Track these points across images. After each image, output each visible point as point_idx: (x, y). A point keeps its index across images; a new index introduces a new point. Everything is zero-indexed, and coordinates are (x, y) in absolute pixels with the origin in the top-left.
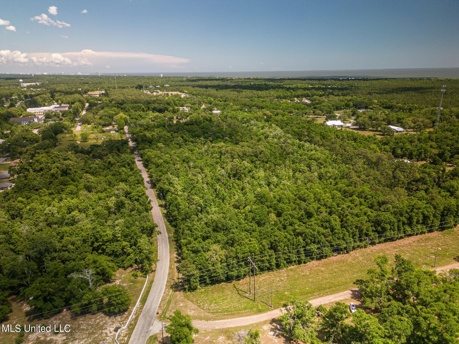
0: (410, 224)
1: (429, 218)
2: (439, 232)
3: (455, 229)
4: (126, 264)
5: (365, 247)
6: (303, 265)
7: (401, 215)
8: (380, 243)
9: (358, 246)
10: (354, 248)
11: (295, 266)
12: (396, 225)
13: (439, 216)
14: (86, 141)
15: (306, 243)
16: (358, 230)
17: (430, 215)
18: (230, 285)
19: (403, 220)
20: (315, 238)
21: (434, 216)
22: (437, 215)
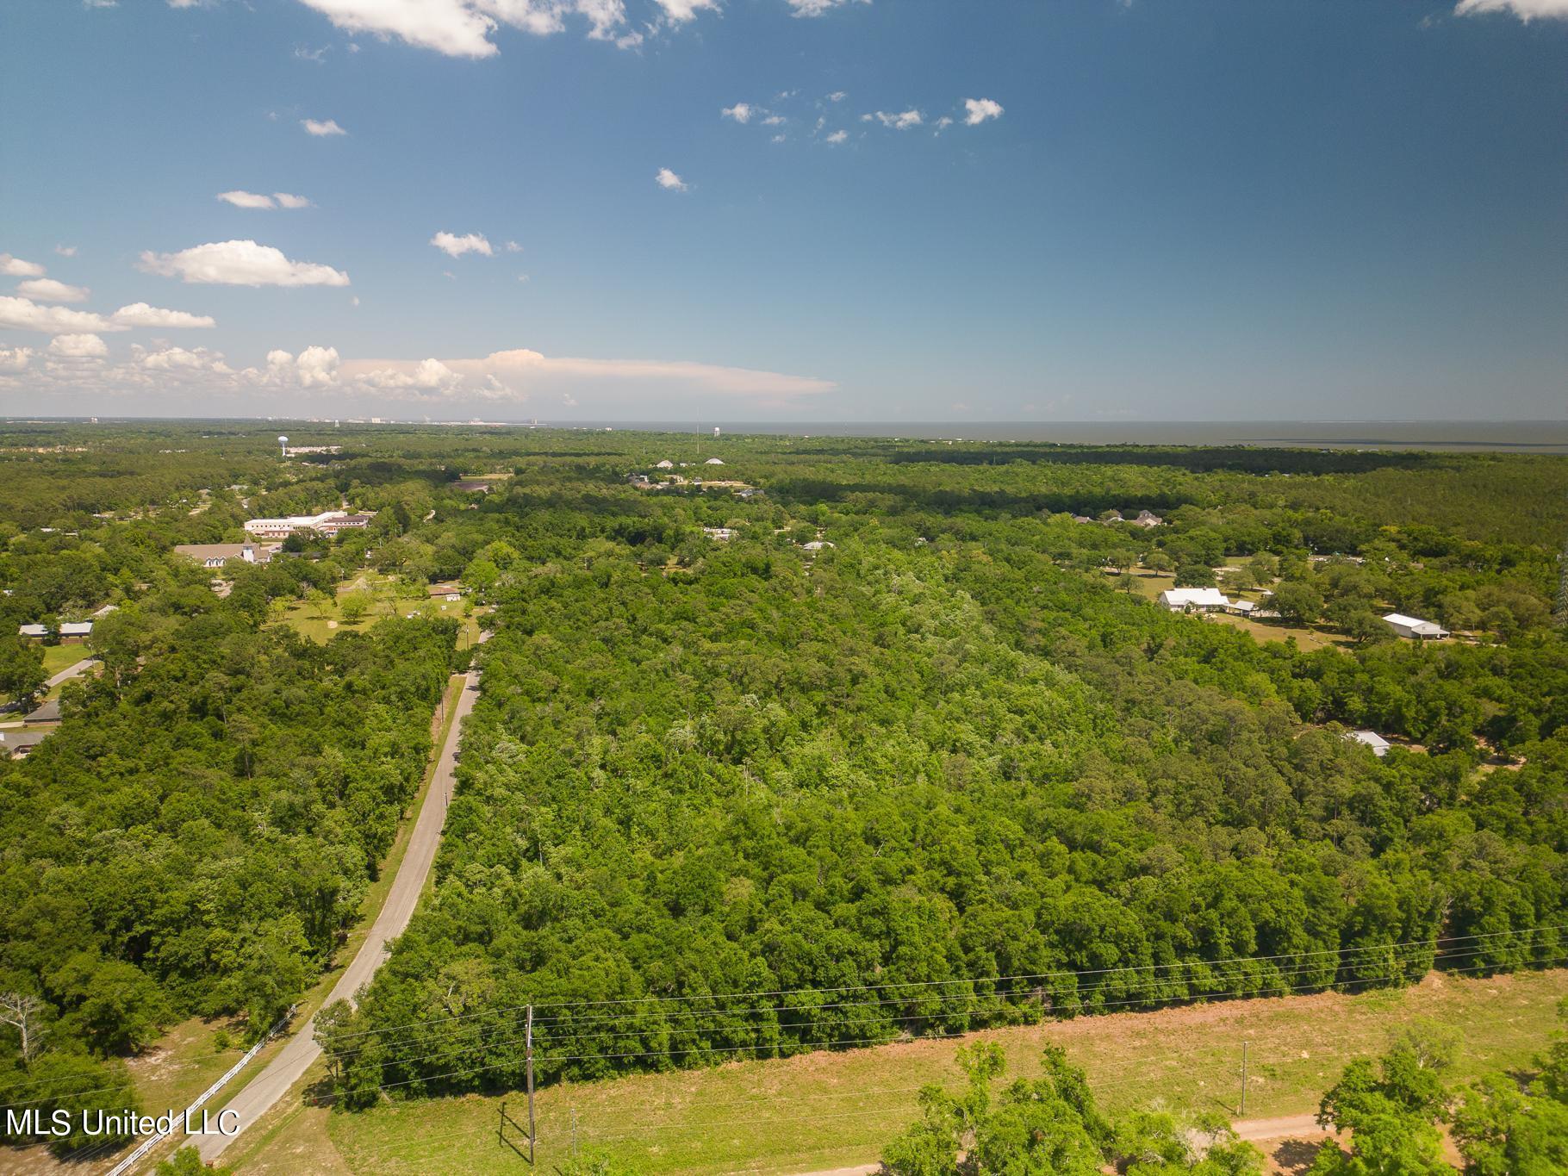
0: (1208, 950)
1: (1290, 939)
2: (1340, 997)
3: (1412, 990)
4: (211, 1003)
5: (1028, 1021)
6: (776, 1060)
7: (1171, 917)
8: (1089, 1011)
9: (1000, 1017)
10: (978, 1024)
11: (747, 1062)
12: (1147, 948)
13: (1336, 932)
14: (355, 623)
15: (781, 982)
16: (992, 954)
17: (1289, 924)
18: (492, 1103)
19: (1180, 933)
20: (816, 968)
21: (1312, 931)
22: (1324, 929)
